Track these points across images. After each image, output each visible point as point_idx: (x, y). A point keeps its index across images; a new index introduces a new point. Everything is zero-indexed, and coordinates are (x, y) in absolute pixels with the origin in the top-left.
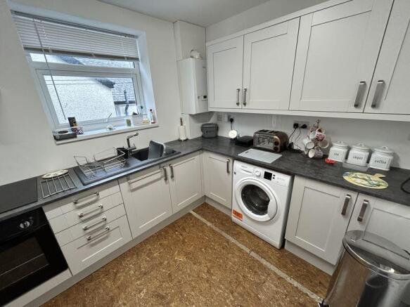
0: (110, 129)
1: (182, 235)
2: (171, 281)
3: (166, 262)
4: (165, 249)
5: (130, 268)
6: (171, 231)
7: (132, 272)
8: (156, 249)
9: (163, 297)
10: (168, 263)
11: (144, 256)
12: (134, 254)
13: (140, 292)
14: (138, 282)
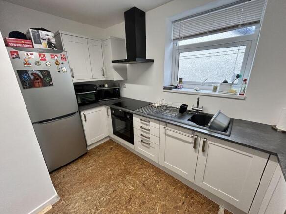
0: (196, 90)
1: (183, 203)
2: (140, 206)
3: (153, 196)
4: (164, 192)
5: (146, 174)
6: (183, 191)
7: (144, 176)
8: (163, 184)
9: (129, 202)
10: (153, 199)
11: (155, 178)
12: (155, 171)
13: (133, 186)
14: (138, 183)
